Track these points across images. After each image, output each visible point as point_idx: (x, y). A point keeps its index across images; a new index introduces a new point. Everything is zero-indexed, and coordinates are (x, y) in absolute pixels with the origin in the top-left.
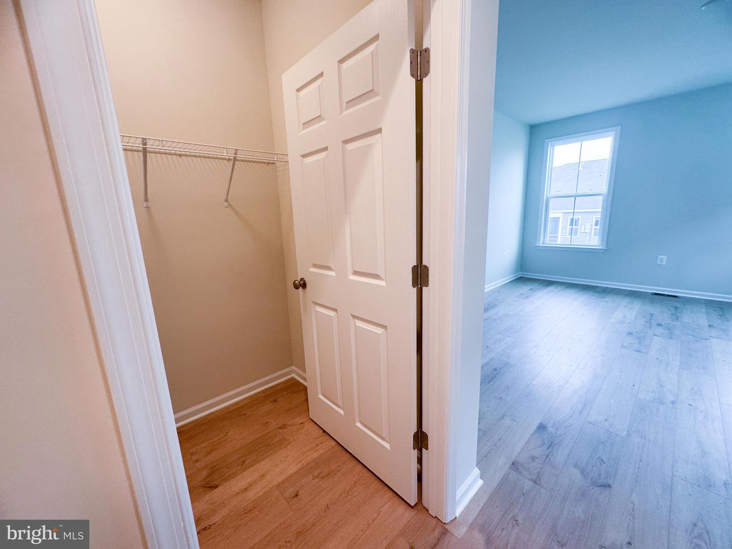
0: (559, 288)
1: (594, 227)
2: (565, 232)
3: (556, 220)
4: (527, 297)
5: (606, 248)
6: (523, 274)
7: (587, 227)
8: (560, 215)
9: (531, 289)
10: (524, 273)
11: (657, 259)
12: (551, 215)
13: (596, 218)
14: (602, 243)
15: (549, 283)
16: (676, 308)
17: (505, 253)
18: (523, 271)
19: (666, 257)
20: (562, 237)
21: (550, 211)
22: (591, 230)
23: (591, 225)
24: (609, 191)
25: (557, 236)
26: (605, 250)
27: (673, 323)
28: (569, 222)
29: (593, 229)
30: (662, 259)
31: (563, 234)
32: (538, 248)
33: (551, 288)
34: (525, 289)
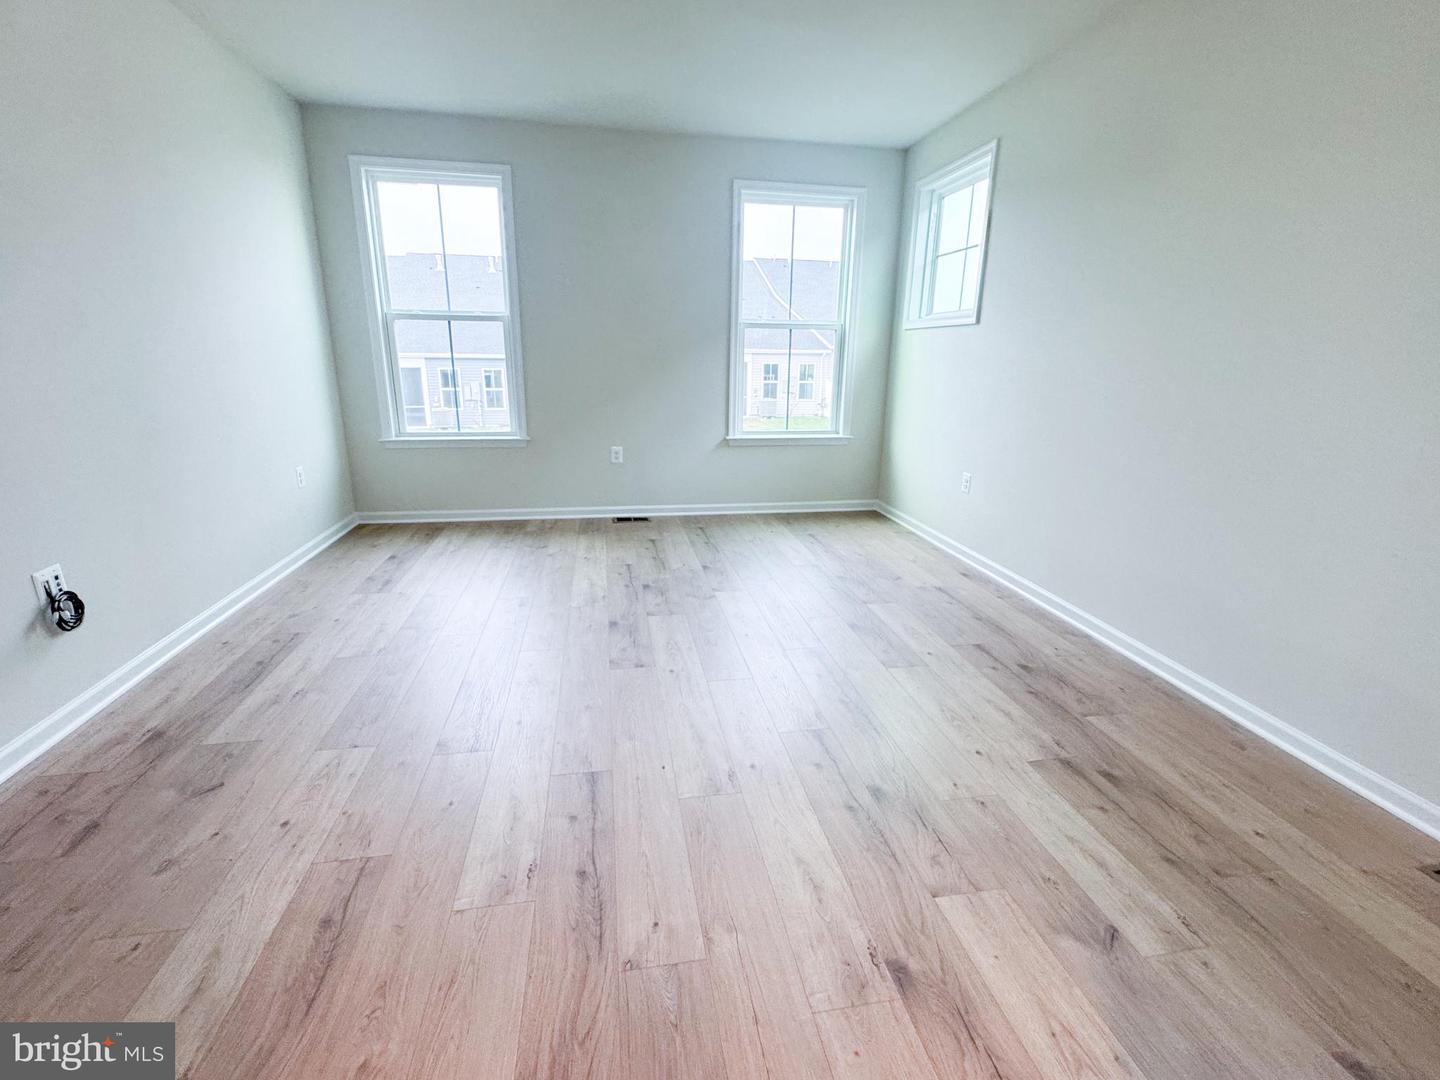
0: (457, 539)
1: (485, 389)
2: (436, 399)
3: (415, 373)
4: (387, 582)
5: (528, 438)
6: (362, 518)
7: (475, 390)
8: (421, 364)
9: (393, 557)
10: (366, 513)
11: (610, 453)
12: (404, 362)
13: (486, 371)
14: (520, 427)
15: (432, 531)
16: (653, 541)
17: (300, 469)
18: (362, 510)
19: (621, 448)
20: (433, 410)
21: (400, 355)
22: (482, 395)
23: (481, 385)
24: (512, 311)
25: (422, 410)
26: (528, 441)
27: (662, 576)
28: (440, 381)
29: (485, 394)
30: (616, 453)
31: (435, 405)
32: (388, 446)
33: (440, 543)
34: (374, 559)
